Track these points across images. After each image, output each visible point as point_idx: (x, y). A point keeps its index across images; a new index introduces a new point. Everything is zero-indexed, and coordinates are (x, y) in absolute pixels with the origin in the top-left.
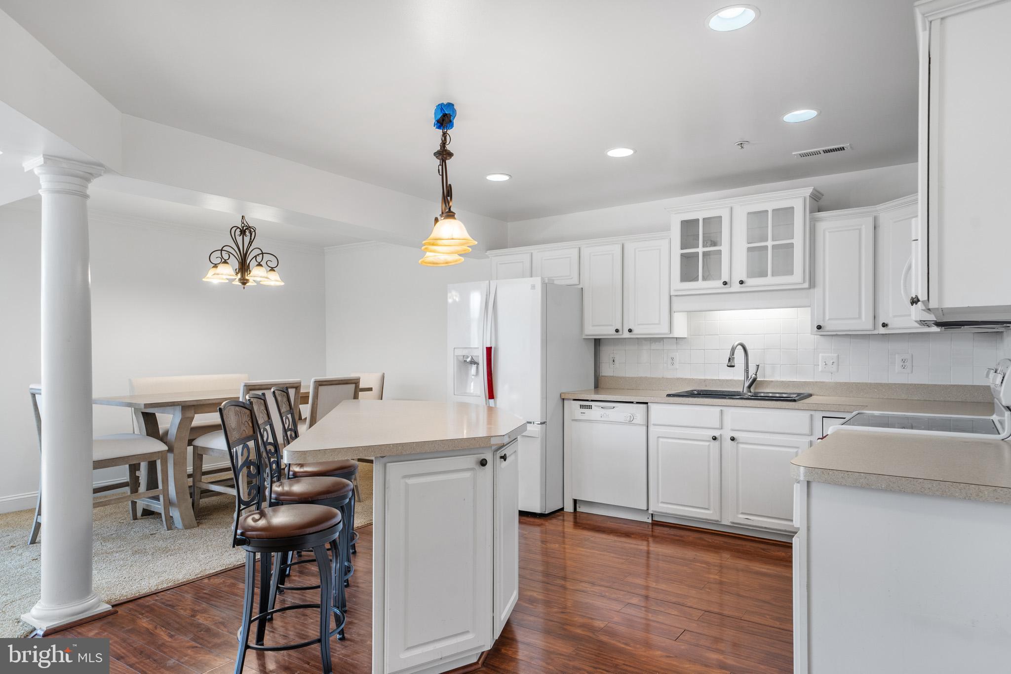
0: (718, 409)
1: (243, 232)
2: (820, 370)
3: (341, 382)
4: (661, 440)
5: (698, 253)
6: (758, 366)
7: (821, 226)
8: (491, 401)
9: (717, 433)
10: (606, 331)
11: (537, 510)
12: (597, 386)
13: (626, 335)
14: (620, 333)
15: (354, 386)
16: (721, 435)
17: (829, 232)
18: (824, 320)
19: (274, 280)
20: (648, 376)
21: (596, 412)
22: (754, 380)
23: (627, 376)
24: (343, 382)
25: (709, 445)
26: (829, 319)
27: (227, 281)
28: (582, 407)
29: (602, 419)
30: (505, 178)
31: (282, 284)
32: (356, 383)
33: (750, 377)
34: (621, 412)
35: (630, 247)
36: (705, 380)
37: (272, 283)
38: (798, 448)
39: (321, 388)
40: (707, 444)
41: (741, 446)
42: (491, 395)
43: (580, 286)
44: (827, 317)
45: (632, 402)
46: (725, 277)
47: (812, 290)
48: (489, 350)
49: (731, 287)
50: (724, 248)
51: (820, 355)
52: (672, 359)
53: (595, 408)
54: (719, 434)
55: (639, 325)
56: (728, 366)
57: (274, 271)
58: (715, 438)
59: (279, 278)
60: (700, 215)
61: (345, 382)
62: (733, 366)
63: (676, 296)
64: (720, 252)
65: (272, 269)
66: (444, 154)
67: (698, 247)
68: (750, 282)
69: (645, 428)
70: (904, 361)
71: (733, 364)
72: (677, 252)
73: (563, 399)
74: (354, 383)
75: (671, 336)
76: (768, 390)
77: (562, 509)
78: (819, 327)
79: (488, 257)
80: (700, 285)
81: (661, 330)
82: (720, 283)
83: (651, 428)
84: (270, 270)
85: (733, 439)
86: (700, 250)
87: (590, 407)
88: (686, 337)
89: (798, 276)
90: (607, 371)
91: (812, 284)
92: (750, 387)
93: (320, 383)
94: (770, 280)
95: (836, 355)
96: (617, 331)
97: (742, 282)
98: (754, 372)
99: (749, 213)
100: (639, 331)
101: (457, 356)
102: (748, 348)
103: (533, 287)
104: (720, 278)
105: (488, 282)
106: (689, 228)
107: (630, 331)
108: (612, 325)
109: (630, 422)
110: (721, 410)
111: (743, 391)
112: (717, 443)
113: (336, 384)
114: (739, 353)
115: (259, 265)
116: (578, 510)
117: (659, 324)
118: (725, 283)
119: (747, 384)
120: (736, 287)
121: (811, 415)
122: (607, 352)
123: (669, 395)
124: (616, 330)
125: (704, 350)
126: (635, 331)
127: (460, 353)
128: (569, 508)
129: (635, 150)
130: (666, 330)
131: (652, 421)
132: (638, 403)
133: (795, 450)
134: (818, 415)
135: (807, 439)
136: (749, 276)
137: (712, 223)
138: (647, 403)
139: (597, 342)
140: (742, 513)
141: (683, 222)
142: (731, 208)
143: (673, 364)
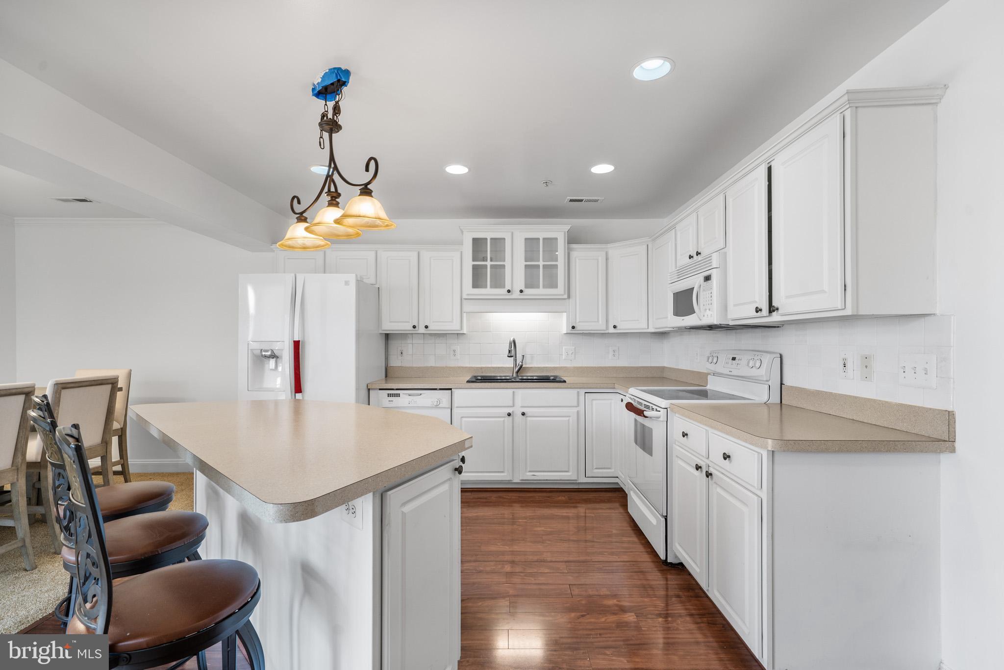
0: (511, 391)
2: (564, 358)
3: (93, 383)
4: (464, 419)
5: (486, 265)
6: (523, 356)
7: (574, 254)
8: (299, 396)
9: (510, 410)
12: (388, 376)
13: (422, 331)
14: (417, 329)
15: (109, 386)
16: (513, 412)
17: (579, 259)
18: (576, 322)
20: (434, 365)
21: (407, 399)
22: (521, 367)
23: (414, 366)
24: (96, 383)
25: (504, 421)
26: (579, 322)
28: (389, 395)
29: (410, 405)
32: (112, 384)
33: (517, 365)
34: (427, 399)
35: (426, 255)
36: (481, 368)
38: (570, 416)
39: (64, 392)
40: (502, 419)
41: (529, 419)
42: (298, 388)
43: (377, 286)
44: (578, 321)
45: (436, 389)
46: (508, 287)
47: (567, 300)
48: (297, 344)
49: (513, 294)
50: (507, 263)
51: (564, 347)
52: (454, 351)
53: (404, 396)
54: (512, 411)
55: (433, 322)
56: (508, 356)
58: (509, 415)
60: (489, 235)
61: (99, 382)
63: (466, 299)
64: (504, 266)
67: (486, 261)
68: (528, 291)
69: (450, 410)
70: (614, 351)
72: (469, 263)
73: (369, 389)
74: (110, 384)
75: (462, 332)
76: (529, 374)
78: (573, 327)
79: (274, 251)
80: (488, 291)
81: (455, 327)
82: (504, 291)
83: (454, 410)
85: (523, 414)
86: (488, 263)
87: (398, 395)
88: (469, 333)
89: (561, 289)
90: (396, 362)
91: (569, 297)
92: (518, 372)
93: (64, 386)
94: (541, 291)
95: (574, 347)
96: (414, 327)
97: (521, 291)
98: (521, 361)
99: (526, 239)
100: (434, 327)
101: (252, 350)
102: (516, 342)
103: (347, 283)
104: (504, 287)
105: (293, 275)
106: (478, 244)
107: (426, 327)
108: (409, 322)
109: (437, 406)
110: (513, 392)
111: (513, 376)
112: (511, 418)
113: (87, 386)
117: (450, 322)
118: (509, 291)
119: (516, 371)
120: (517, 295)
121: (578, 392)
122: (394, 345)
123: (468, 382)
125: (480, 343)
126: (430, 328)
127: (256, 346)
129: (470, 170)
130: (459, 328)
131: (455, 404)
132: (440, 389)
133: (567, 419)
134: (582, 391)
135: (575, 410)
136: (526, 287)
137: (498, 242)
138: (451, 389)
139: (387, 336)
140: (530, 471)
141: (473, 239)
142: (513, 233)
143: (454, 355)
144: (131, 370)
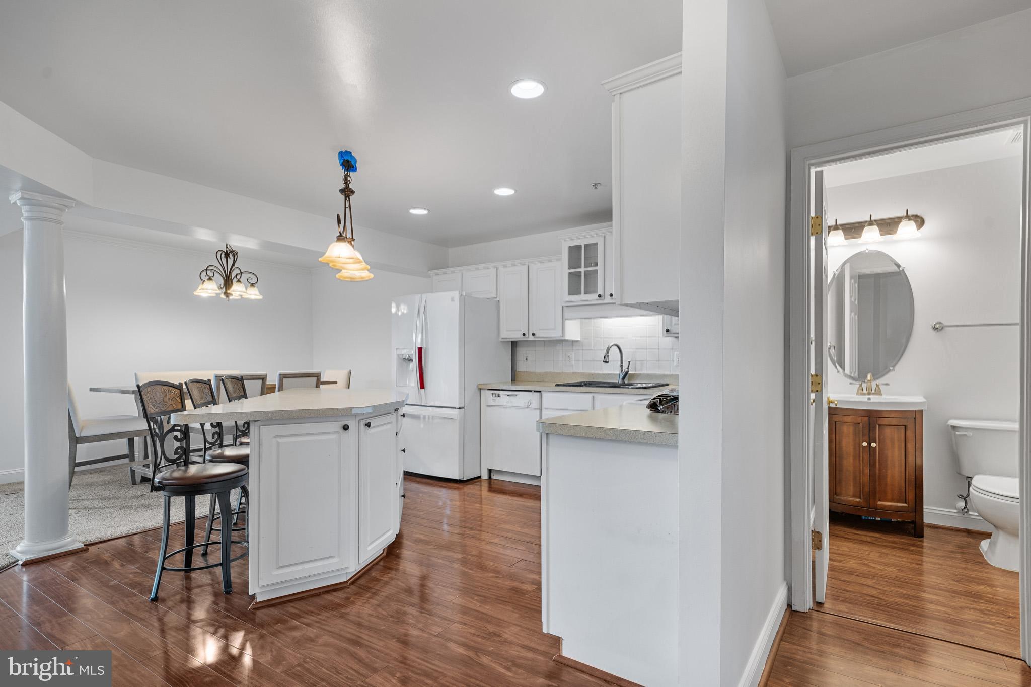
0: (590, 396)
1: (227, 255)
2: (675, 365)
3: (303, 375)
5: (585, 272)
6: (631, 361)
8: (422, 390)
10: (517, 336)
11: (457, 477)
12: (514, 380)
13: (531, 338)
14: (527, 336)
15: (315, 379)
18: (671, 325)
19: (253, 294)
20: (552, 371)
21: (504, 398)
22: (627, 373)
23: (537, 371)
24: (306, 375)
26: (675, 324)
27: (214, 295)
28: (494, 395)
29: (507, 404)
30: (425, 212)
31: (261, 297)
32: (318, 377)
33: (623, 371)
34: (522, 399)
35: (533, 267)
36: (593, 374)
37: (253, 297)
39: (285, 380)
42: (422, 386)
43: (498, 299)
45: (531, 391)
46: (600, 292)
48: (420, 350)
49: (604, 299)
50: (600, 268)
51: (675, 353)
52: (569, 357)
53: (504, 395)
55: (540, 329)
56: (603, 362)
57: (255, 286)
59: (257, 293)
60: (582, 243)
61: (308, 375)
62: (608, 362)
63: (567, 306)
64: (596, 271)
65: (252, 285)
66: (347, 192)
67: (581, 267)
69: (538, 412)
71: (607, 360)
72: (566, 271)
73: (481, 389)
74: (316, 377)
75: (563, 339)
76: (638, 381)
77: (480, 477)
78: (667, 331)
79: (430, 276)
80: (582, 297)
81: (556, 334)
82: (596, 296)
83: (544, 412)
84: (250, 286)
86: (583, 270)
87: (499, 395)
88: (579, 339)
90: (521, 367)
92: (623, 379)
93: (284, 376)
96: (524, 335)
97: (611, 295)
98: (627, 366)
100: (540, 335)
101: (399, 354)
102: (622, 348)
103: (453, 299)
104: (597, 293)
105: (420, 295)
106: (575, 251)
107: (533, 334)
108: (520, 330)
109: (528, 406)
110: (593, 397)
111: (616, 381)
113: (299, 377)
114: (614, 352)
115: (239, 281)
116: (492, 477)
117: (554, 329)
118: (600, 296)
119: (621, 377)
120: (608, 300)
122: (521, 352)
123: (557, 385)
125: (591, 350)
126: (537, 335)
127: (401, 352)
128: (485, 476)
129: (516, 191)
130: (560, 334)
131: (544, 406)
132: (535, 391)
137: (591, 248)
138: (540, 391)
139: (514, 344)
141: (570, 248)
142: (605, 237)
143: (570, 361)
144: (350, 371)
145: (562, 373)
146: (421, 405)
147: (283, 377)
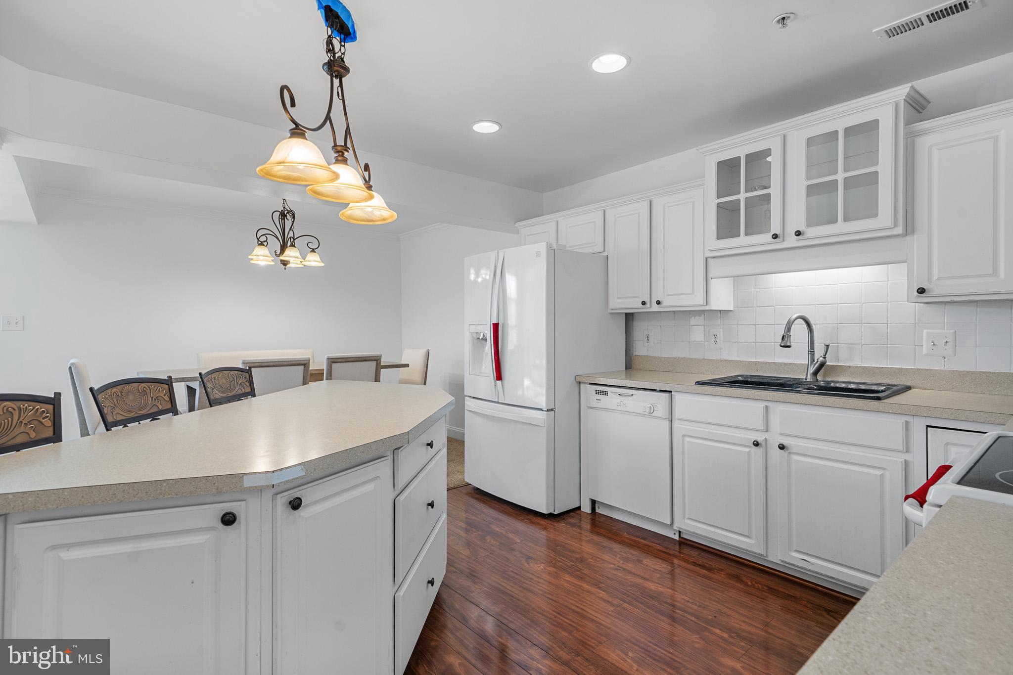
0: (762, 405)
1: (285, 217)
2: (924, 352)
3: (358, 359)
4: (687, 439)
5: (739, 200)
6: (828, 346)
7: (924, 143)
8: (499, 382)
9: (760, 438)
10: (633, 305)
12: (629, 367)
13: (655, 308)
14: (648, 305)
15: (375, 363)
16: (766, 440)
17: (938, 149)
18: (929, 280)
19: (314, 260)
20: (687, 356)
21: (613, 399)
22: (822, 365)
23: (663, 356)
24: (360, 359)
25: (750, 451)
26: (939, 279)
28: (598, 392)
29: (619, 408)
30: (494, 129)
31: (322, 264)
32: (377, 360)
34: (640, 401)
35: (659, 203)
36: (756, 363)
37: (313, 264)
38: (884, 469)
39: (334, 365)
40: (747, 450)
41: (795, 457)
42: (499, 376)
43: (605, 254)
44: (935, 276)
45: (655, 390)
46: (775, 228)
47: (909, 238)
48: (496, 326)
49: (783, 241)
50: (775, 191)
51: (925, 331)
52: (715, 336)
53: (612, 394)
54: (763, 438)
55: (668, 295)
56: (781, 346)
57: (315, 252)
58: (756, 444)
59: (318, 259)
60: (743, 152)
61: (363, 359)
62: (789, 347)
63: (714, 257)
64: (768, 196)
65: (313, 251)
66: (334, 67)
67: (739, 193)
68: (811, 232)
69: (668, 422)
71: (788, 344)
72: (713, 201)
73: (580, 383)
74: (374, 360)
75: (707, 308)
76: (841, 379)
77: (579, 508)
78: (921, 291)
80: (743, 241)
81: (696, 301)
82: (767, 237)
83: (676, 424)
84: (311, 251)
85: (782, 447)
86: (742, 196)
87: (606, 393)
88: (732, 309)
89: (885, 217)
90: (641, 349)
91: (910, 228)
92: (815, 373)
94: (841, 227)
95: (952, 331)
96: (644, 303)
97: (798, 233)
98: (822, 354)
100: (669, 303)
101: (471, 332)
102: (812, 322)
103: (538, 254)
104: (769, 231)
105: (496, 251)
106: (727, 169)
107: (658, 303)
108: (637, 297)
109: (651, 412)
110: (766, 407)
111: (806, 379)
112: (759, 451)
113: (353, 361)
114: (799, 329)
115: (293, 245)
116: (597, 510)
117: (693, 293)
118: (775, 236)
119: (812, 370)
120: (792, 241)
121: (907, 422)
122: (640, 328)
123: (698, 383)
124: (642, 302)
125: (755, 325)
126: (665, 303)
127: (473, 329)
128: (586, 508)
129: (630, 61)
130: (702, 302)
131: (677, 414)
132: (661, 391)
133: (879, 472)
134: (922, 423)
135: (900, 458)
136: (809, 225)
137: (757, 159)
138: (671, 392)
139: (629, 317)
140: (797, 551)
141: (720, 164)
142: (784, 136)
143: (716, 342)
144: (429, 350)
145: (704, 359)
146: (498, 403)
147: (332, 361)
